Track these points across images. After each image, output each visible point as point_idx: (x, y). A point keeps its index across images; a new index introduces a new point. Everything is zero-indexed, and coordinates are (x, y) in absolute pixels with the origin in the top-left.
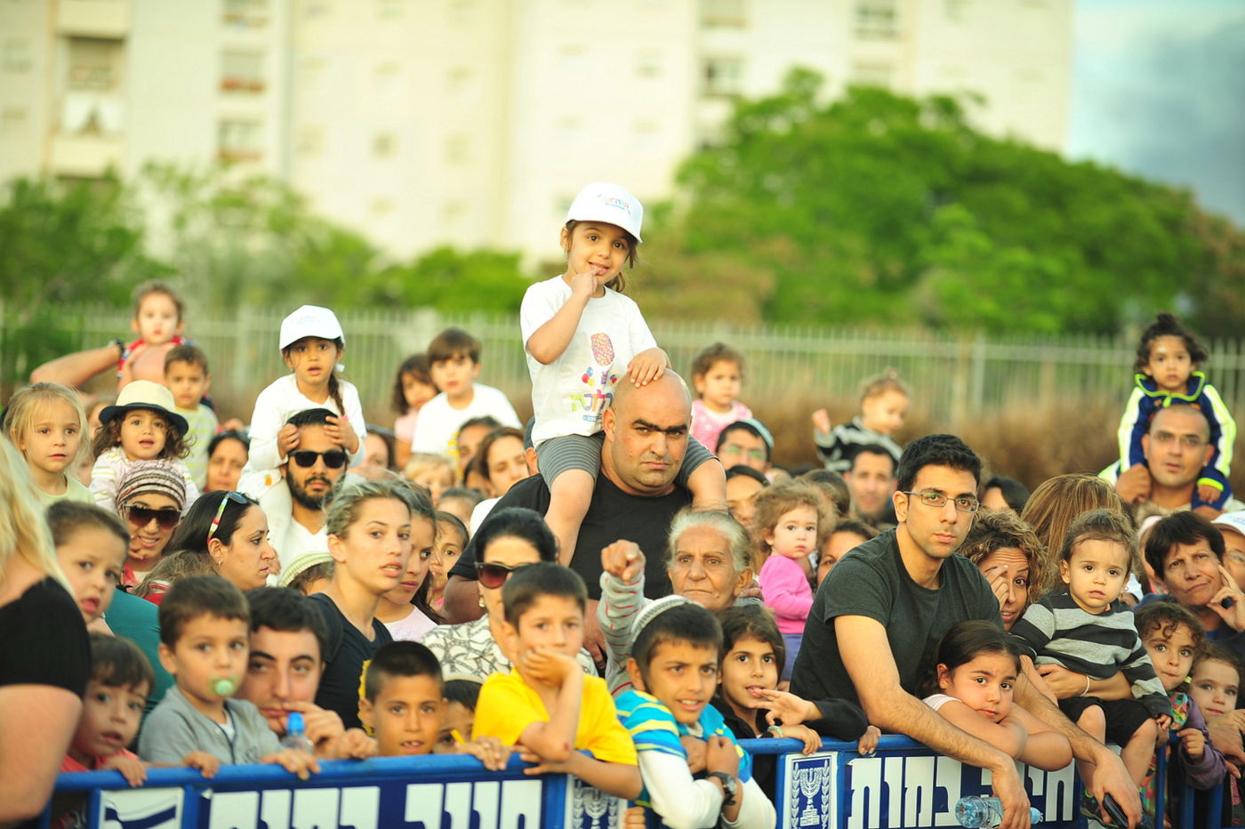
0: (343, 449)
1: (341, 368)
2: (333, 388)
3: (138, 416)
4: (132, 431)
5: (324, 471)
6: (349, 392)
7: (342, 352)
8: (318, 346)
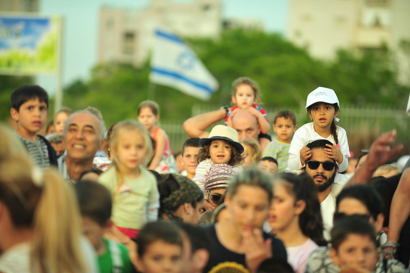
0: (335, 161)
1: (337, 120)
2: (333, 130)
3: (216, 143)
4: (214, 151)
5: (323, 172)
6: (342, 133)
7: (338, 112)
8: (324, 108)
